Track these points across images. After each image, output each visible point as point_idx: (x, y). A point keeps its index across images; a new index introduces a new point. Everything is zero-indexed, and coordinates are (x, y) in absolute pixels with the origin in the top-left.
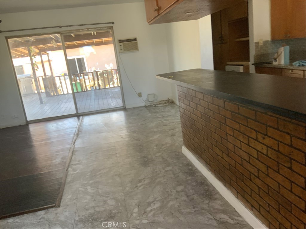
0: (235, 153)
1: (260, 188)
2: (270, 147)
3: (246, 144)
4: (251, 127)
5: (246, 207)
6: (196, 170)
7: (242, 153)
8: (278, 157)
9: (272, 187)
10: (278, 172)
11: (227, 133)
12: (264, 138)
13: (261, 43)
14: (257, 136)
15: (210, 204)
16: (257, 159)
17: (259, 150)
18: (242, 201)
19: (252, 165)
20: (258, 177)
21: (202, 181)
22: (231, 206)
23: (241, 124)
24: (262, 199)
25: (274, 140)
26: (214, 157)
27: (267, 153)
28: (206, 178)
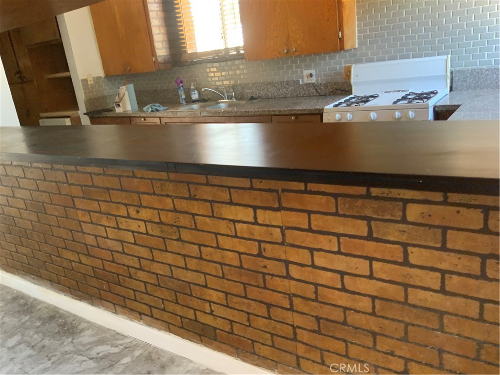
0: (99, 247)
1: (147, 282)
2: (148, 222)
3: (114, 228)
4: (117, 201)
5: (131, 321)
6: (34, 301)
7: (110, 243)
8: (162, 232)
9: (162, 274)
10: (166, 251)
11: (80, 221)
12: (138, 212)
13: (90, 80)
14: (128, 211)
15: (75, 341)
16: (135, 244)
17: (136, 230)
18: (123, 314)
19: (128, 255)
20: (141, 269)
21: (51, 314)
22: (109, 329)
23: (100, 200)
24: (152, 297)
25: (152, 210)
26: (63, 267)
27: (147, 230)
28: (56, 307)
